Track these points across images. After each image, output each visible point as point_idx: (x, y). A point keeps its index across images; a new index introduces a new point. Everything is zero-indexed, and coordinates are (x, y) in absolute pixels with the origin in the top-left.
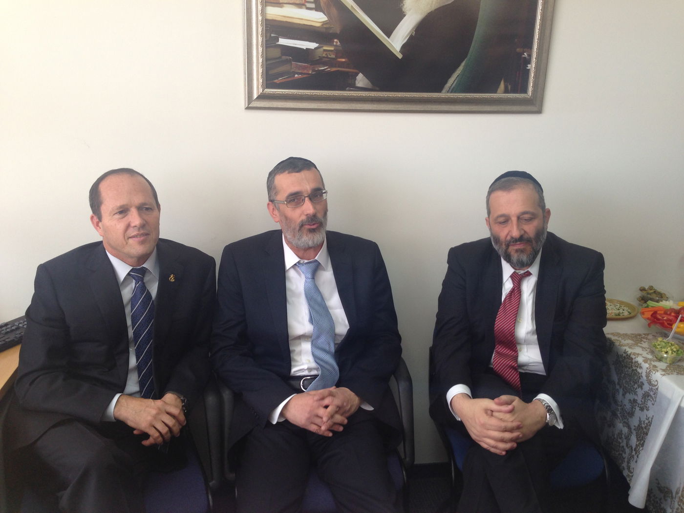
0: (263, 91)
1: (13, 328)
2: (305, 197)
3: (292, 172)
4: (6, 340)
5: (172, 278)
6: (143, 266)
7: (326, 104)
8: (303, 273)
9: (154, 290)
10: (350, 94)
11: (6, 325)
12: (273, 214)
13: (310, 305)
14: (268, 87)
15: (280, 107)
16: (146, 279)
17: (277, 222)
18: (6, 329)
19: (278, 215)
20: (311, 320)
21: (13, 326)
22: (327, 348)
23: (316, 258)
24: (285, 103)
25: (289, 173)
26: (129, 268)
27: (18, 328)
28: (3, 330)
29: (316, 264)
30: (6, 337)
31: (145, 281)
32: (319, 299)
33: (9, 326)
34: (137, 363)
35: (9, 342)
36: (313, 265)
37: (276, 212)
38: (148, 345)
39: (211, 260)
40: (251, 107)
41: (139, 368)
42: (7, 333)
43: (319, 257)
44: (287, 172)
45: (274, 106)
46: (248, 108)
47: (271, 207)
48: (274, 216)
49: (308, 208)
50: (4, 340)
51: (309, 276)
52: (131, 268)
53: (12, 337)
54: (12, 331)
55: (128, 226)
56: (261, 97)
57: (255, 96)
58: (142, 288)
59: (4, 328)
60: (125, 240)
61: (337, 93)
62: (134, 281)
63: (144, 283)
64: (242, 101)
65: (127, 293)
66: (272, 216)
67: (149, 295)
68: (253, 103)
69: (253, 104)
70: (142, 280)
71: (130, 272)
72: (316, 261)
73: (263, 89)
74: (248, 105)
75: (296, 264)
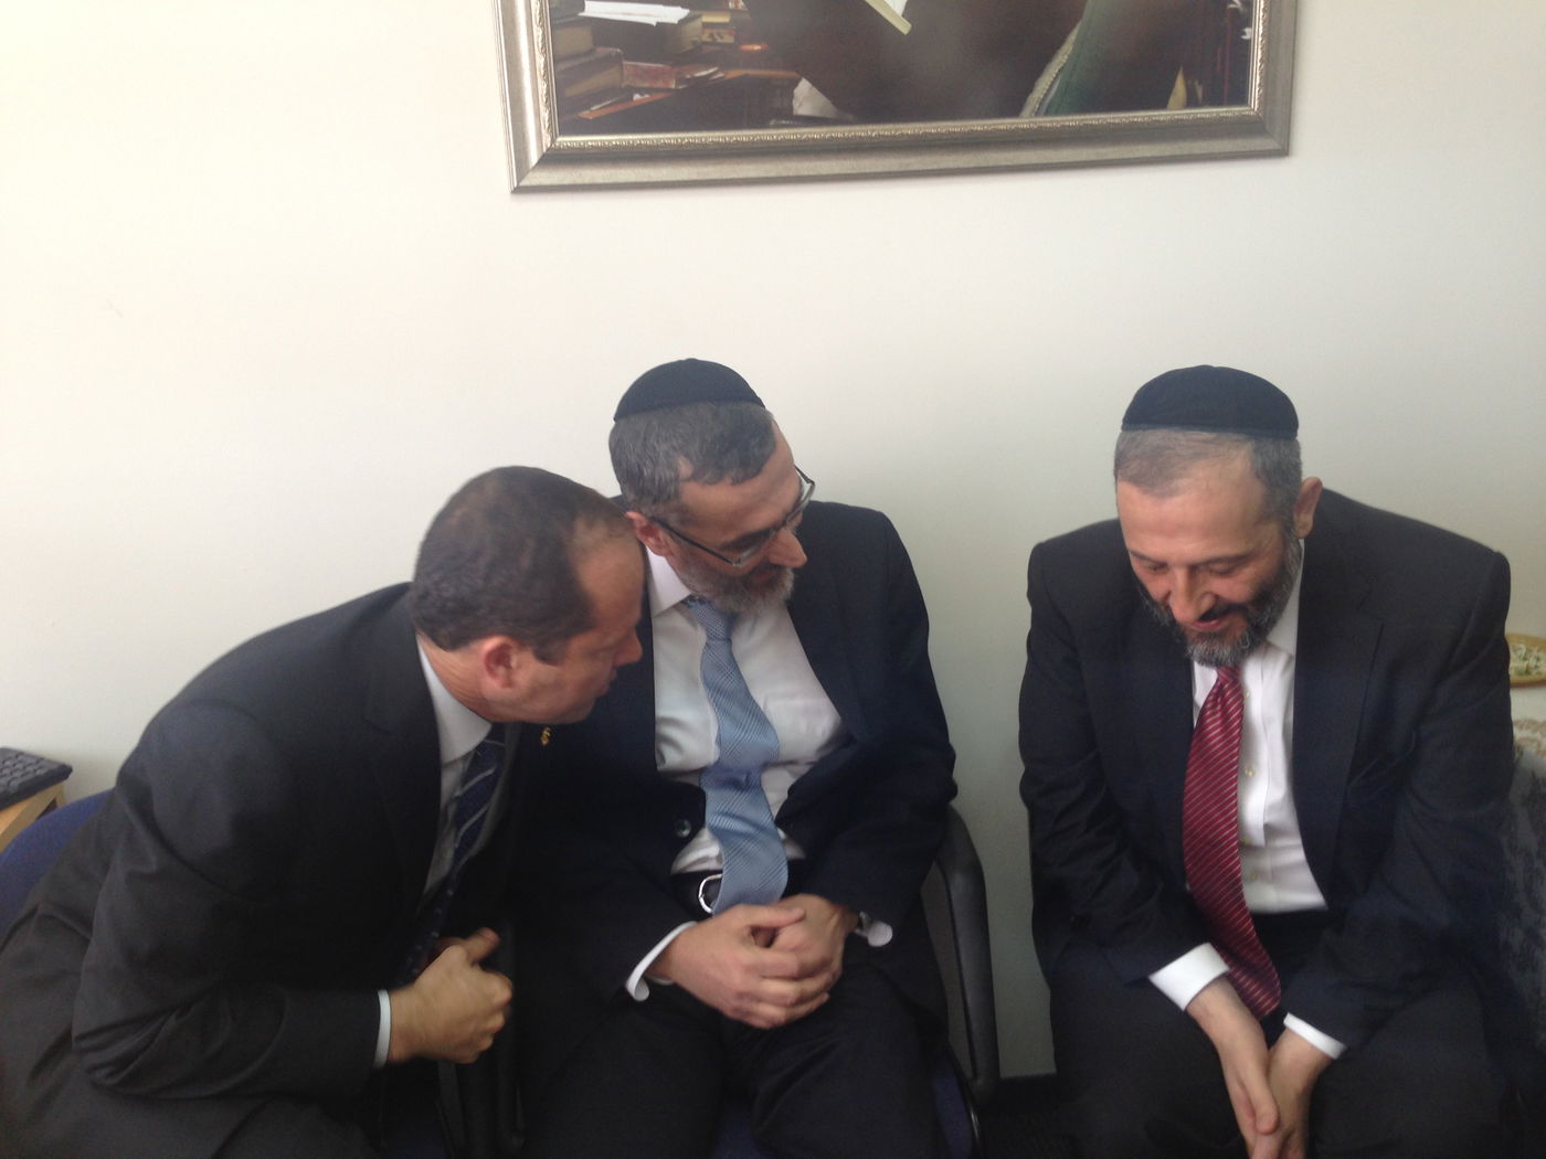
0: (553, 141)
10: (780, 136)
14: (564, 131)
40: (526, 187)
46: (519, 190)
51: (718, 630)
56: (552, 158)
57: (535, 156)
64: (503, 172)
68: (530, 174)
69: (529, 181)
73: (552, 138)
74: (518, 182)
75: (683, 602)
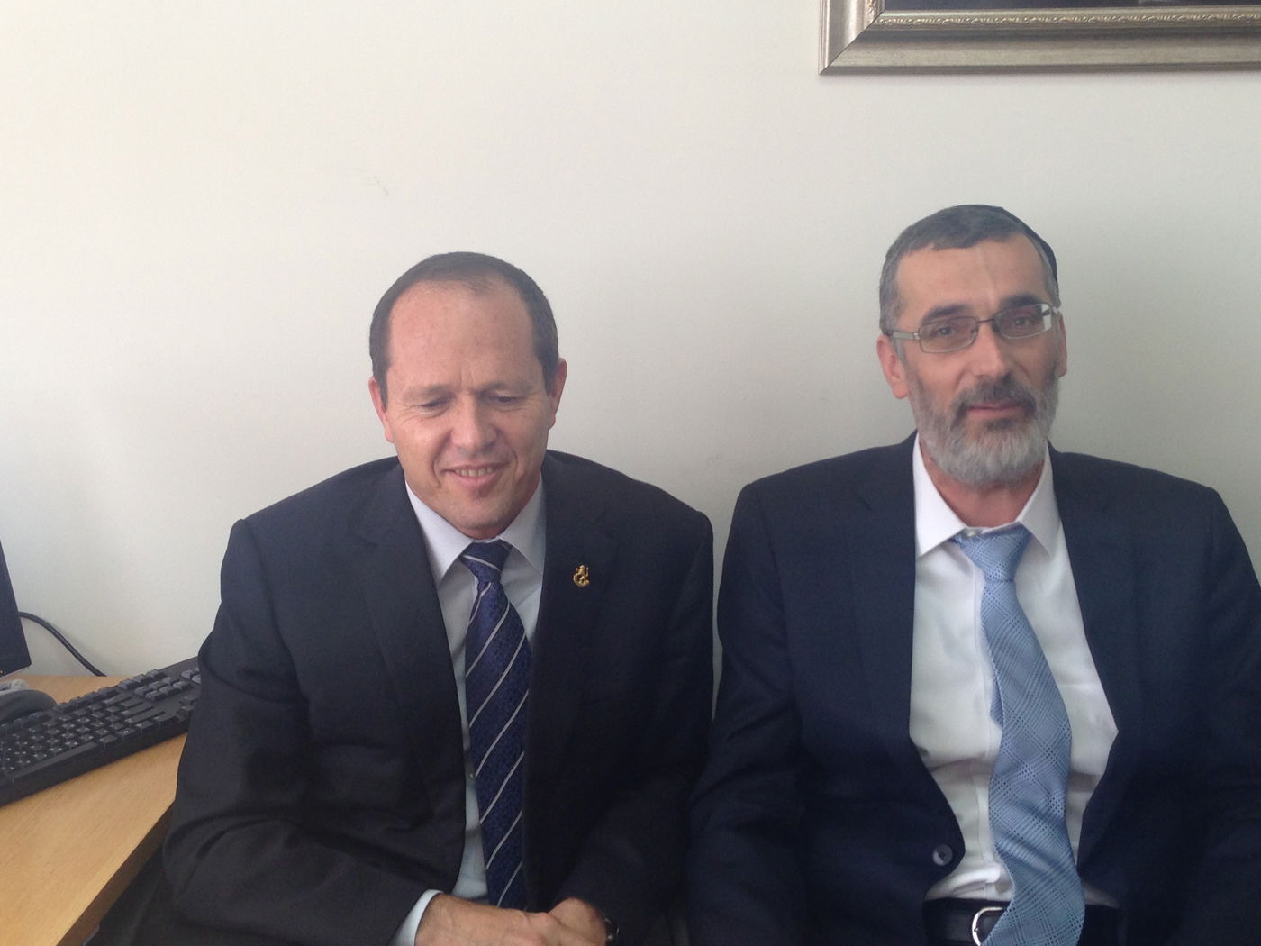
0: (876, 17)
1: (175, 686)
2: (981, 322)
3: (947, 247)
4: (157, 718)
5: (581, 577)
6: (501, 537)
7: (1069, 51)
8: (978, 563)
9: (529, 608)
10: (1151, 15)
11: (161, 675)
12: (893, 374)
13: (997, 662)
14: (889, 7)
15: (925, 63)
16: (508, 576)
17: (901, 398)
18: (159, 688)
19: (902, 376)
20: (998, 713)
21: (178, 681)
22: (1040, 802)
23: (1020, 519)
24: (942, 52)
25: (938, 248)
26: (464, 543)
27: (186, 689)
28: (152, 690)
29: (1018, 536)
30: (155, 711)
31: (503, 582)
32: (1027, 647)
33: (167, 680)
34: (480, 817)
35: (164, 723)
36: (1008, 542)
37: (899, 368)
38: (510, 766)
39: (699, 525)
40: (839, 67)
41: (488, 833)
42: (161, 698)
43: (1027, 515)
44: (931, 246)
45: (909, 63)
46: (829, 71)
47: (888, 354)
48: (894, 379)
49: (986, 356)
50: (149, 719)
51: (999, 572)
52: (469, 542)
53: (171, 710)
54: (175, 693)
55: (445, 441)
56: (870, 37)
57: (852, 34)
58: (497, 604)
59: (153, 685)
60: (435, 476)
61: (1108, 15)
62: (476, 579)
63: (500, 588)
64: (813, 51)
65: (458, 611)
66: (889, 380)
67: (515, 623)
68: (845, 54)
69: (845, 60)
70: (497, 578)
71: (465, 552)
72: (1020, 527)
73: (876, 12)
74: (830, 62)
75: (952, 540)
